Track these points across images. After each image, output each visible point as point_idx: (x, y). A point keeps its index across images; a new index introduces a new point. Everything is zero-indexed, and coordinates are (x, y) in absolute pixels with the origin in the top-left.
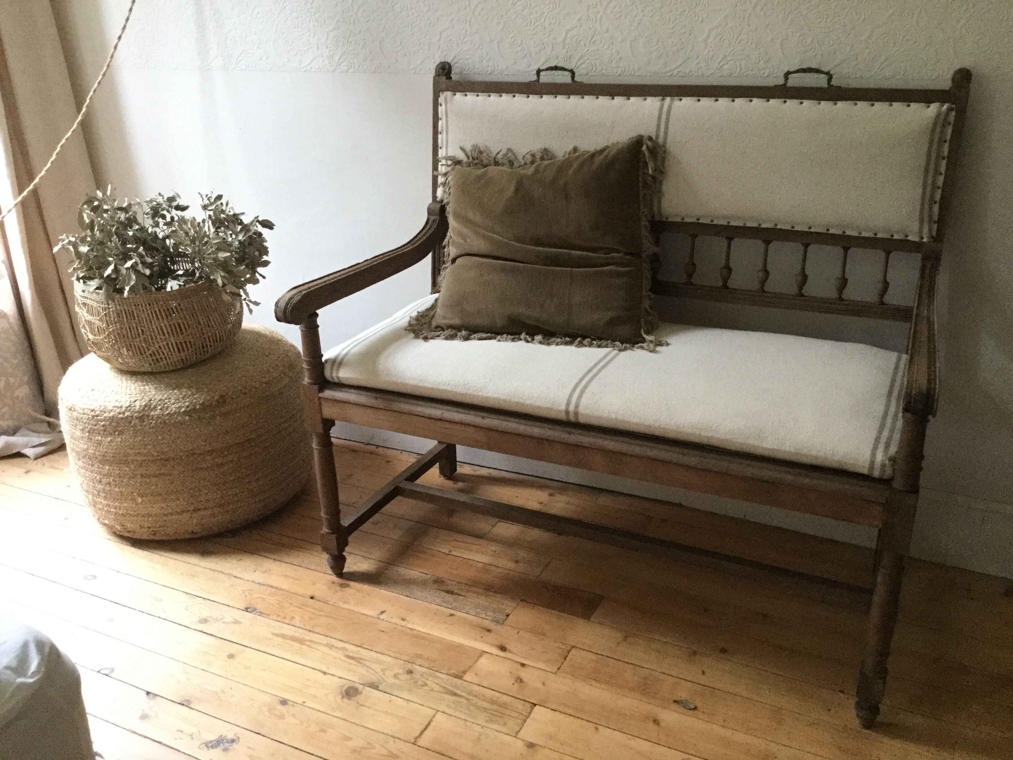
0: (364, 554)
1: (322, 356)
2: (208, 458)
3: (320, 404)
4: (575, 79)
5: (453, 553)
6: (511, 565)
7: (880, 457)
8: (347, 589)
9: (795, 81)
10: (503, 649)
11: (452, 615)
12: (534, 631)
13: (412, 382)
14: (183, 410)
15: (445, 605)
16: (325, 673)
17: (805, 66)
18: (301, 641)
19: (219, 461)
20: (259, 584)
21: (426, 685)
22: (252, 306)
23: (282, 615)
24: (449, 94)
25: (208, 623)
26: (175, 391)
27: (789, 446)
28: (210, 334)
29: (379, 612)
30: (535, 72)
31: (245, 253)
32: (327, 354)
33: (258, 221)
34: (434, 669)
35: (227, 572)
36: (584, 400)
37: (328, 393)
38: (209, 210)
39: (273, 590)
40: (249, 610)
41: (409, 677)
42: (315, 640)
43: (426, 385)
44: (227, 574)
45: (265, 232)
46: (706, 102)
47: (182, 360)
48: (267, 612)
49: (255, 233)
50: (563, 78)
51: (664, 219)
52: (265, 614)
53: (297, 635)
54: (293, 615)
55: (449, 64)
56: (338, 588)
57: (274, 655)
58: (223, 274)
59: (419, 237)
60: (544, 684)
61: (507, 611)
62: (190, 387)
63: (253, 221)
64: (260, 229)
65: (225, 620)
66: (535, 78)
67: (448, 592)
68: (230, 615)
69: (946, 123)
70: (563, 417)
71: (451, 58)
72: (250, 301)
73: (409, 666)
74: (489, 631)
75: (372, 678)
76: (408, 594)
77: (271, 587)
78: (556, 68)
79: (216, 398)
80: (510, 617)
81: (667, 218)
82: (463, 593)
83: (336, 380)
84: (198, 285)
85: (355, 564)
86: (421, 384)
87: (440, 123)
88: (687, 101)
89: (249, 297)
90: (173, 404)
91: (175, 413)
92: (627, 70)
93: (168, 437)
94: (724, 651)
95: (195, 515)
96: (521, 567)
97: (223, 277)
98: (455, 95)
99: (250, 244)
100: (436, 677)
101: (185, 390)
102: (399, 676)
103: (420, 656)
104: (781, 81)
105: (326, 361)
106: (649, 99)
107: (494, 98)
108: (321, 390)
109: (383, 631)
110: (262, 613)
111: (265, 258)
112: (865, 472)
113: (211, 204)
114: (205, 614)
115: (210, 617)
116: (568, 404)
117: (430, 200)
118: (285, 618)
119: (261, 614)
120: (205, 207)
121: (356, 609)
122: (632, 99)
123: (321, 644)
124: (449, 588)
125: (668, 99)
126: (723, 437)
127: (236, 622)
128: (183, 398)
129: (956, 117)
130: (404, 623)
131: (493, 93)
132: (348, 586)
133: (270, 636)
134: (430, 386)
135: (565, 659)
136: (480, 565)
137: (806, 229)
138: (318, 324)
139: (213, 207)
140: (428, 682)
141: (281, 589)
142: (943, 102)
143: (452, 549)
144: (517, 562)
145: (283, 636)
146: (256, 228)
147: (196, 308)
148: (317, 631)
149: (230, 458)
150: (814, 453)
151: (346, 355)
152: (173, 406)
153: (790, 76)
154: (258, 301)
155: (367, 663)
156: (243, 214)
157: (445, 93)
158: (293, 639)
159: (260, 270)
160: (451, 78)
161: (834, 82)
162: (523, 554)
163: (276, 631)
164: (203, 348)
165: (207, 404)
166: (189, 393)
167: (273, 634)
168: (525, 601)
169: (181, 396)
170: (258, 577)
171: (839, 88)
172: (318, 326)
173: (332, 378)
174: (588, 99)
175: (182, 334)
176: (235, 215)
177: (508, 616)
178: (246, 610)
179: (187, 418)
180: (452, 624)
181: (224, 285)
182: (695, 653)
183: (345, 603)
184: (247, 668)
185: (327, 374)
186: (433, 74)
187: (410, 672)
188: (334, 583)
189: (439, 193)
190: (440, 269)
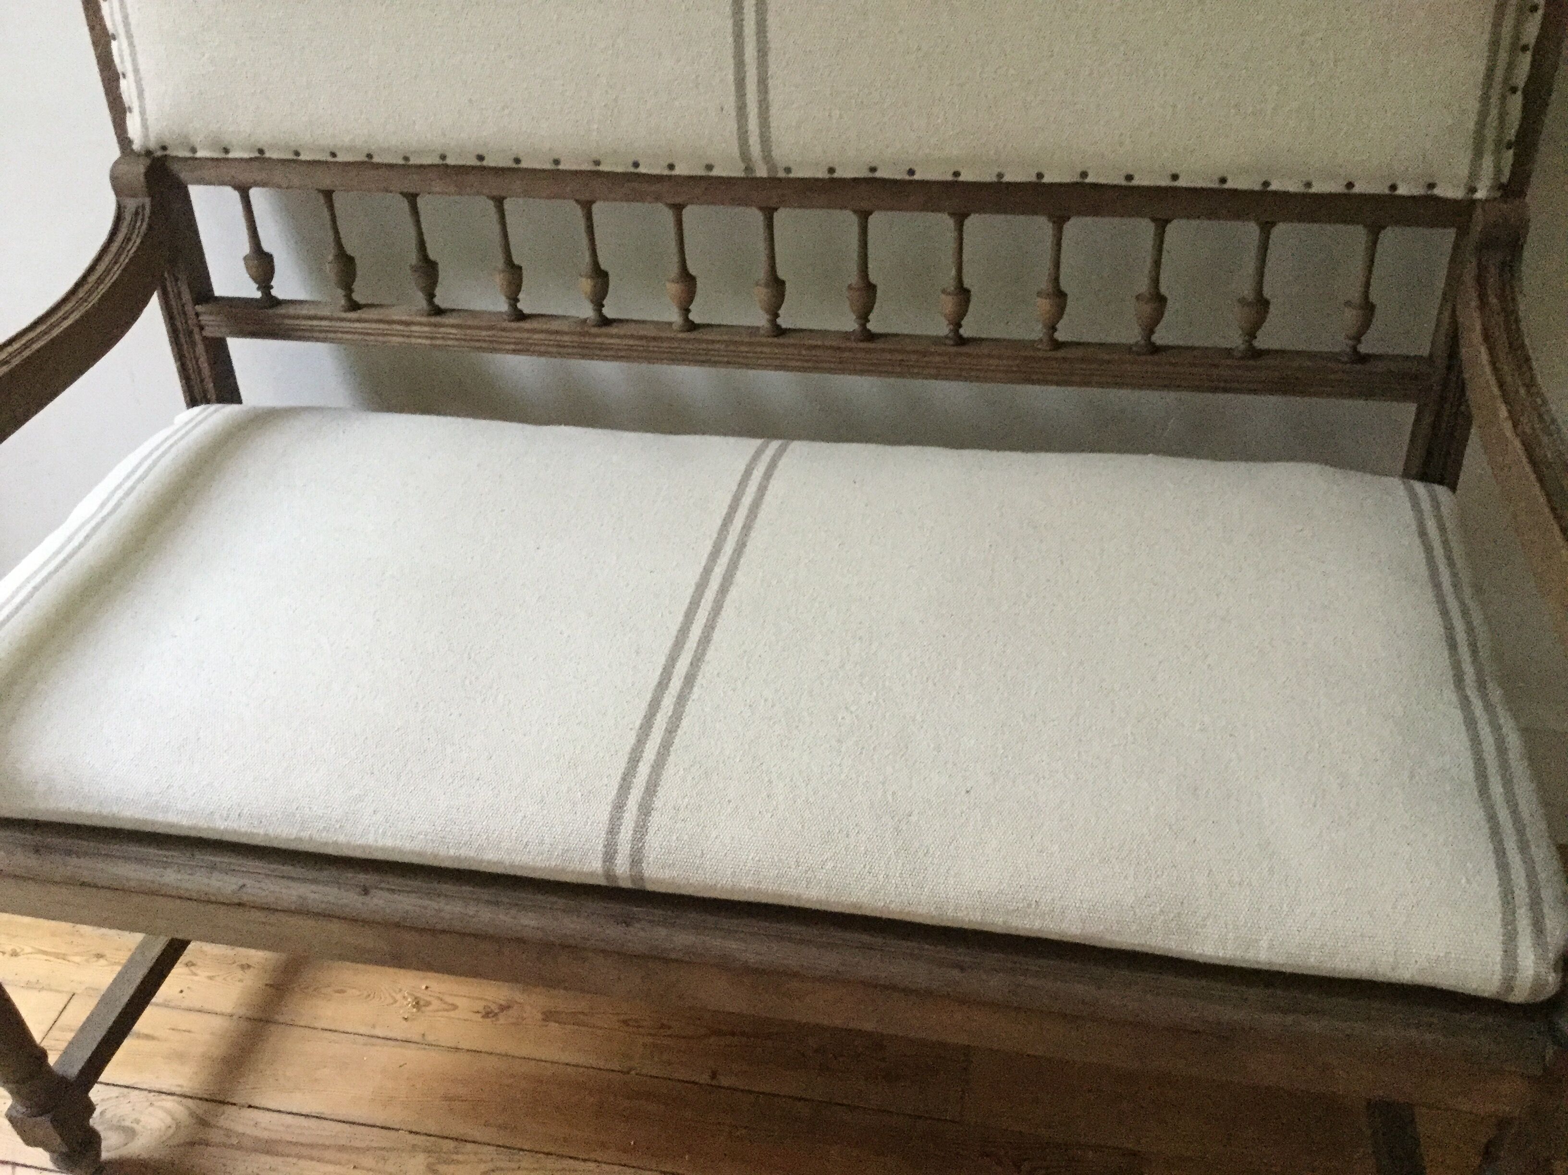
7: (1530, 962)
27: (1271, 947)
36: (654, 843)
51: (781, 174)
70: (599, 881)
81: (789, 168)
112: (1494, 994)
116: (609, 856)
117: (115, 153)
137: (1165, 182)
189: (134, 126)
190: (190, 333)
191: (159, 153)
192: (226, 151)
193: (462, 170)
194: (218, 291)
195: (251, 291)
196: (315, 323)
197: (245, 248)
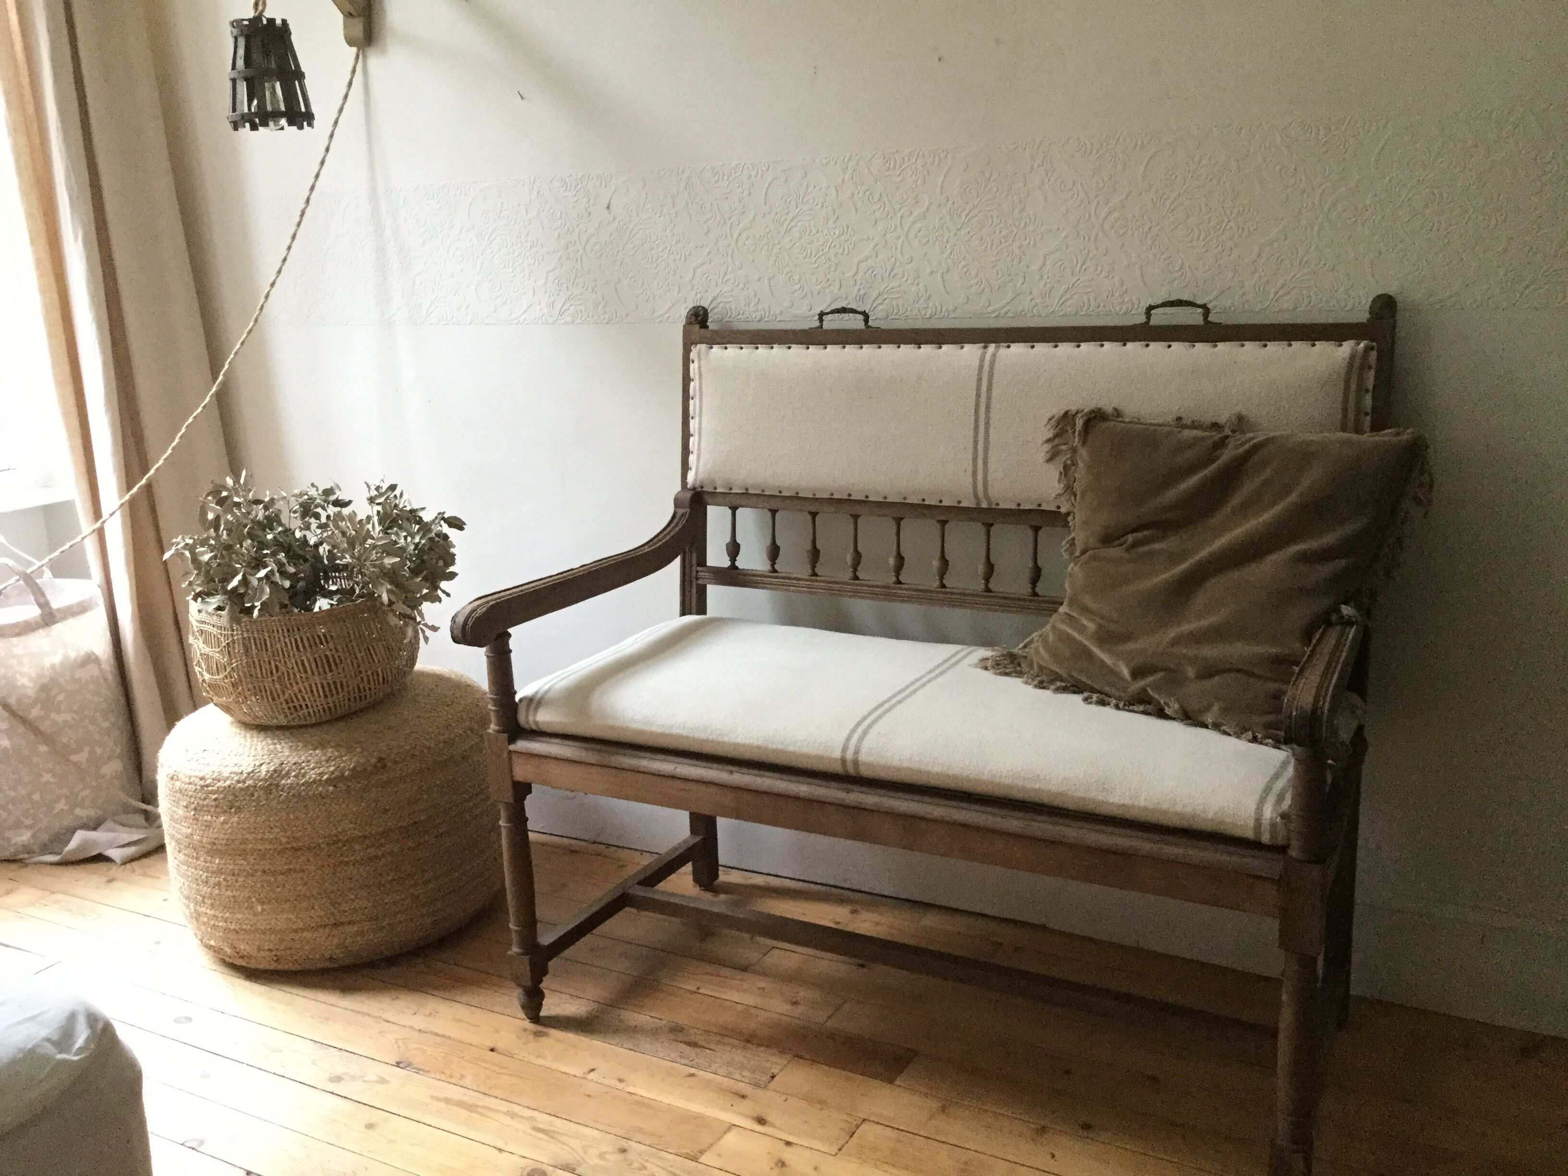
0: (572, 991)
1: (515, 693)
2: (357, 847)
3: (510, 759)
4: (870, 324)
5: (701, 991)
6: (786, 1008)
7: (1268, 812)
8: (543, 1039)
9: (1160, 318)
10: (761, 1121)
11: (692, 1075)
12: (808, 1098)
13: (634, 726)
14: (325, 777)
15: (683, 1061)
16: (500, 1150)
17: (1173, 298)
18: (470, 1108)
19: (371, 851)
20: (420, 1030)
21: (645, 1168)
22: (428, 633)
23: (448, 1072)
24: (703, 347)
25: (342, 1082)
26: (317, 752)
27: (1146, 800)
28: (369, 673)
29: (587, 1070)
30: (817, 317)
31: (423, 561)
32: (522, 691)
33: (443, 519)
34: (659, 1147)
35: (376, 1014)
36: (867, 744)
37: (522, 745)
38: (378, 504)
39: (438, 1039)
40: (401, 1065)
41: (621, 1157)
42: (492, 1106)
43: (654, 729)
44: (375, 1017)
45: (453, 534)
46: (1042, 349)
47: (330, 709)
48: (427, 1069)
49: (438, 535)
50: (855, 323)
51: (994, 506)
52: (424, 1071)
53: (466, 1099)
54: (464, 1073)
55: (705, 310)
56: (531, 1037)
57: (430, 1126)
58: (389, 587)
59: (660, 537)
60: (816, 1169)
61: (773, 1071)
62: (337, 746)
63: (436, 518)
64: (445, 529)
65: (366, 1079)
66: (817, 324)
67: (689, 1044)
68: (374, 1071)
69: (1364, 366)
70: (838, 769)
71: (709, 302)
72: (426, 625)
73: (623, 1143)
74: (743, 1097)
75: (567, 1157)
76: (632, 1047)
77: (436, 1034)
78: (843, 310)
79: (373, 761)
80: (776, 1079)
81: (998, 504)
82: (712, 1046)
83: (534, 727)
84: (356, 605)
85: (559, 1005)
86: (648, 728)
87: (692, 384)
88: (1018, 349)
89: (424, 619)
90: (313, 769)
91: (314, 782)
92: (939, 310)
93: (304, 816)
94: (1087, 1127)
95: (335, 932)
96: (798, 1011)
97: (388, 591)
98: (711, 348)
99: (431, 549)
100: (660, 1158)
101: (330, 750)
102: (608, 1156)
103: (640, 1130)
104: (1142, 319)
105: (521, 700)
106: (968, 347)
107: (762, 350)
108: (512, 740)
109: (589, 1096)
110: (420, 1070)
111: (452, 569)
112: (1250, 834)
113: (381, 495)
114: (339, 1070)
115: (346, 1073)
116: (845, 749)
117: (678, 488)
118: (451, 1077)
119: (418, 1070)
120: (371, 500)
121: (555, 1066)
122: (945, 347)
123: (499, 1111)
124: (692, 1039)
125: (992, 347)
126: (1054, 789)
127: (382, 1081)
128: (327, 761)
129: (1379, 359)
130: (620, 1086)
131: (762, 344)
132: (545, 1035)
133: (428, 1100)
134: (659, 731)
135: (851, 1136)
136: (739, 1008)
138: (511, 647)
139: (381, 500)
140: (646, 1164)
141: (449, 1038)
142: (1358, 338)
143: (698, 983)
144: (795, 1003)
145: (447, 1101)
146: (440, 528)
147: (352, 637)
148: (494, 1094)
149: (387, 848)
150: (1179, 808)
151: (547, 692)
152: (312, 772)
153: (1152, 312)
154: (437, 626)
155: (563, 1139)
156: (423, 509)
157: (698, 346)
158: (461, 1104)
159: (444, 585)
160: (707, 327)
161: (1212, 318)
162: (803, 993)
163: (435, 1094)
164: (359, 691)
165: (359, 769)
166: (336, 754)
167: (432, 1097)
168: (801, 1057)
169: (324, 758)
170: (419, 1021)
171: (1218, 325)
172: (510, 651)
173: (527, 722)
174: (887, 350)
175: (331, 671)
176: (412, 511)
177: (773, 1077)
178: (398, 1064)
179: (331, 788)
180: (690, 1087)
181: (391, 603)
182: (1043, 1130)
183: (538, 1057)
184: (390, 1141)
185: (522, 718)
186: (683, 321)
187: (623, 1151)
188: (525, 1030)
189: (691, 477)
190: (691, 582)
191: (699, 489)
192: (731, 489)
193: (840, 501)
194: (708, 564)
195: (725, 563)
196: (754, 578)
197: (728, 539)
